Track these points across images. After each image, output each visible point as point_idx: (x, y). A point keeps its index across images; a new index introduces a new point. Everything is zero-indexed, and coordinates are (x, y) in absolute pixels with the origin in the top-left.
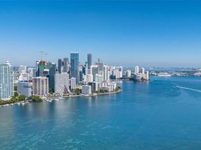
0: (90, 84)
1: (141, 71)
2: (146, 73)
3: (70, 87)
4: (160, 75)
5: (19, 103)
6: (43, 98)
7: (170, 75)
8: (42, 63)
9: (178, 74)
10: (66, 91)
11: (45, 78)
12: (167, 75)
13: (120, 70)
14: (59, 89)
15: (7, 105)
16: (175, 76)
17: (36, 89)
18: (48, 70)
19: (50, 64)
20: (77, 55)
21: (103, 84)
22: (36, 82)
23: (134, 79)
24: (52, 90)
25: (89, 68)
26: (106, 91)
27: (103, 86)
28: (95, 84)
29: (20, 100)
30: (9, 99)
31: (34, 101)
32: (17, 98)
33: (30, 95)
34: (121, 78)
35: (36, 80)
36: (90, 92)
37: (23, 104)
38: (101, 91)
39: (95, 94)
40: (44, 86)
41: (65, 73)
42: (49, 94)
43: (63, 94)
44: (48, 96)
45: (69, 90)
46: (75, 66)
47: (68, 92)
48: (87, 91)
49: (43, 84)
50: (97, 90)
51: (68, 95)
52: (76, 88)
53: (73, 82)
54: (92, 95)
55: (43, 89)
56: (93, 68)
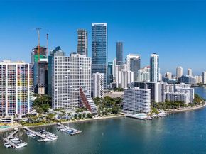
3: (92, 93)
8: (40, 50)
10: (83, 103)
36: (149, 106)
39: (162, 113)
40: (18, 88)
41: (80, 56)
42: (34, 112)
43: (74, 113)
44: (26, 119)
45: (90, 101)
46: (101, 51)
47: (88, 107)
48: (139, 104)
49: (13, 82)
50: (158, 100)
51: (89, 116)
52: (104, 95)
53: (98, 82)
54: (154, 115)
55: (14, 99)
56: (132, 59)
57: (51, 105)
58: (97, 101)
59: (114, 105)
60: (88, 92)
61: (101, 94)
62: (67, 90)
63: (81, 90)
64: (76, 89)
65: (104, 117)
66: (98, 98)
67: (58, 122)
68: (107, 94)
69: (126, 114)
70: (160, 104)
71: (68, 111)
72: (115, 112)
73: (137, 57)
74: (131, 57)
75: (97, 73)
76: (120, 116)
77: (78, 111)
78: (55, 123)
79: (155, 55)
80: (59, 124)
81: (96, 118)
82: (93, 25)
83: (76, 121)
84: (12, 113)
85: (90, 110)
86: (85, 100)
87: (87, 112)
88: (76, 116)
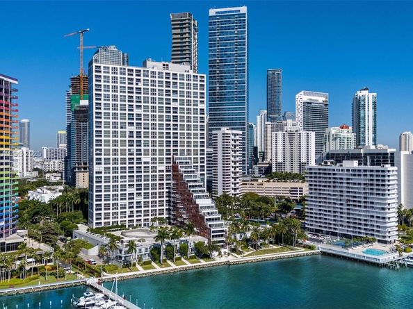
10: (180, 212)
43: (149, 241)
45: (204, 203)
48: (361, 213)
51: (201, 253)
56: (307, 104)
58: (223, 203)
61: (238, 188)
63: (175, 168)
64: (163, 167)
66: (226, 196)
67: (93, 272)
69: (320, 247)
71: (132, 235)
72: (283, 239)
73: (321, 99)
74: (306, 98)
75: (225, 130)
76: (301, 251)
77: (162, 236)
78: (81, 278)
79: (365, 93)
80: (93, 281)
81: (222, 258)
82: (212, 12)
83: (157, 268)
85: (205, 231)
86: (189, 201)
87: (193, 239)
88: (155, 253)
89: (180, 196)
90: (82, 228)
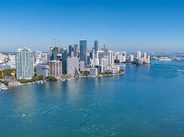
0: (97, 67)
1: (143, 56)
2: (147, 57)
3: (80, 69)
4: (161, 59)
5: (39, 82)
6: (58, 78)
7: (170, 60)
8: (56, 49)
9: (178, 59)
10: (76, 73)
11: (59, 61)
12: (167, 60)
13: (124, 55)
14: (71, 71)
15: (30, 83)
16: (175, 60)
17: (51, 70)
18: (61, 55)
19: (62, 49)
20: (85, 42)
21: (108, 67)
22: (51, 65)
23: (136, 63)
24: (65, 71)
25: (96, 53)
26: (111, 73)
27: (108, 69)
28: (100, 67)
29: (39, 80)
30: (30, 78)
31: (50, 80)
32: (36, 77)
33: (47, 75)
34: (124, 62)
35: (51, 63)
36: (97, 74)
37: (42, 82)
38: (106, 73)
39: (101, 76)
40: (59, 68)
41: (75, 57)
42: (62, 75)
43: (74, 75)
44: (61, 76)
45: (79, 72)
46: (84, 51)
47: (78, 74)
48: (94, 73)
49: (57, 66)
50: (102, 72)
51: (78, 76)
52: (84, 70)
53: (82, 65)
54: (98, 76)
55: (57, 71)
56: (99, 53)
57: (66, 73)
58: (81, 72)
59: (87, 73)
60: (78, 69)
61: (83, 69)
62: (71, 68)
63: (75, 68)
65: (83, 77)
66: (82, 71)
68: (86, 70)
69: (90, 76)
70: (103, 73)
72: (86, 75)
73: (102, 52)
75: (82, 61)
81: (80, 77)
82: (80, 40)
84: (57, 75)
85: (79, 74)
86: (77, 72)
87: (77, 75)
88: (74, 76)
89: (76, 71)
90: (66, 75)
